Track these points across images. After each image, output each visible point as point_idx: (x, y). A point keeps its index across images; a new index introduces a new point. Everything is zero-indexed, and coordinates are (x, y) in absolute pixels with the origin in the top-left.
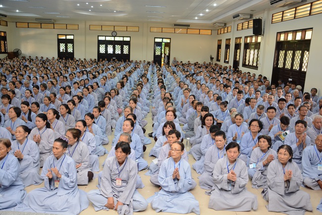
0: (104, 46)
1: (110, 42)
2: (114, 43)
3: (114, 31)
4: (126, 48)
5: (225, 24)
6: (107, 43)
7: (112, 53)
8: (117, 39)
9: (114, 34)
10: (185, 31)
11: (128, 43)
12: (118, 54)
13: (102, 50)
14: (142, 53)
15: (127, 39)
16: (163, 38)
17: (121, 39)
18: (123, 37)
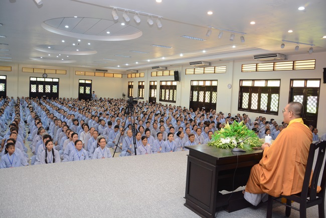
0: (35, 86)
1: (41, 83)
2: (44, 84)
3: (45, 74)
4: (55, 87)
5: (137, 71)
6: (37, 83)
7: (42, 92)
8: (47, 80)
9: (45, 76)
10: (102, 74)
11: (57, 84)
12: (48, 93)
13: (34, 90)
14: (69, 92)
15: (56, 80)
16: (85, 80)
17: (50, 80)
18: (53, 78)
